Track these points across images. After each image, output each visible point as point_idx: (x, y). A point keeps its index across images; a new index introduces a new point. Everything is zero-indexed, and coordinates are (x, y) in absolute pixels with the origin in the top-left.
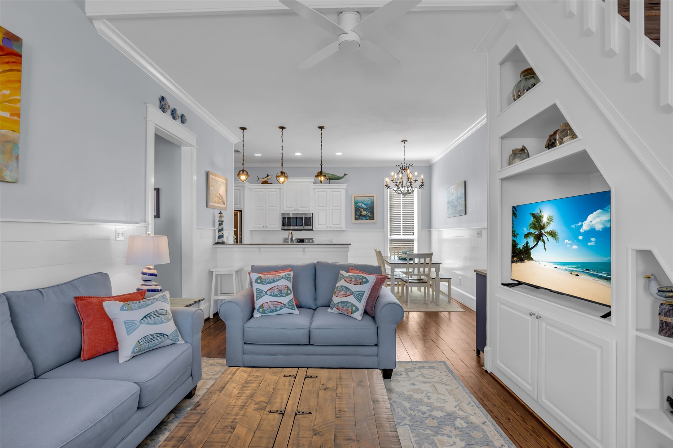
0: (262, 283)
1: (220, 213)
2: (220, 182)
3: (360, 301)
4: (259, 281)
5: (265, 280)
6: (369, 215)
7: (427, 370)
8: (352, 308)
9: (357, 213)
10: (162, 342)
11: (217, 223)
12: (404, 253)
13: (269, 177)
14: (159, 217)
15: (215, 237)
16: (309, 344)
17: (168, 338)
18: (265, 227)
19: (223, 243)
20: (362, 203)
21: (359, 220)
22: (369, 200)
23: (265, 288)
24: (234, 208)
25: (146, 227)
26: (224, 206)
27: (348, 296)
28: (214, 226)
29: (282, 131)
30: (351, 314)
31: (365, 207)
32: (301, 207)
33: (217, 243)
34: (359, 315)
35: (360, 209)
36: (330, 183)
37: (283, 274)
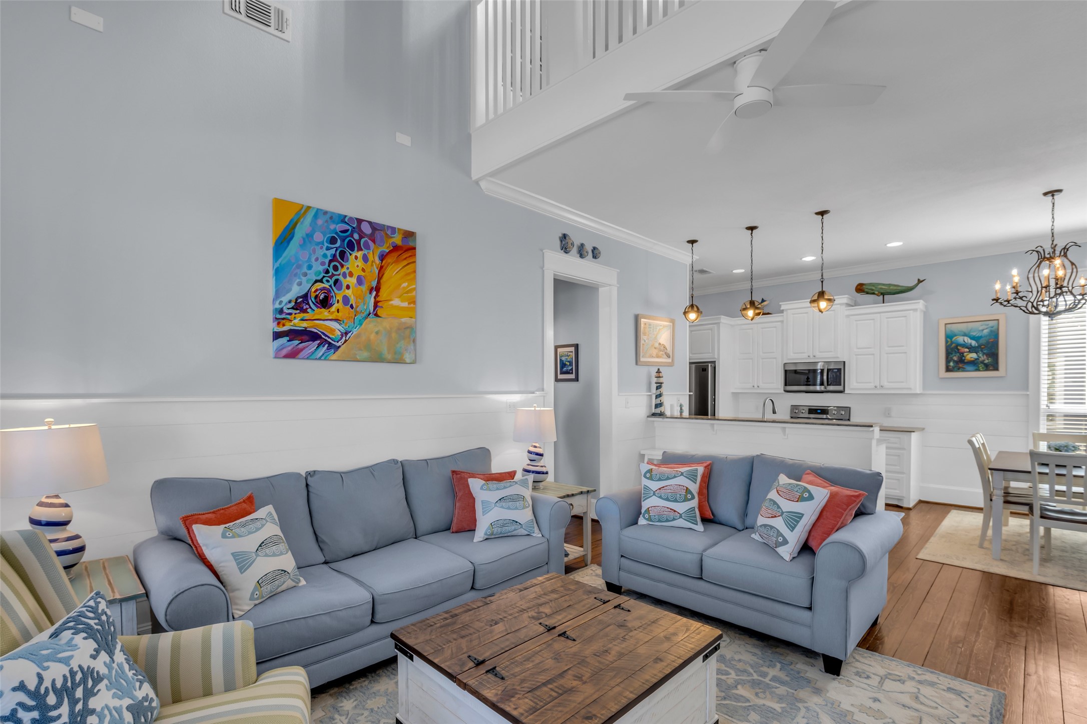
0: (651, 478)
1: (659, 372)
2: (661, 326)
3: (792, 528)
4: (648, 475)
5: (656, 475)
6: (984, 361)
7: (936, 692)
8: (777, 538)
9: (952, 358)
10: (515, 530)
11: (654, 386)
12: (1052, 449)
13: (765, 303)
14: (578, 381)
15: (651, 406)
16: (701, 578)
17: (522, 527)
18: (756, 387)
19: (661, 415)
20: (965, 335)
21: (957, 371)
22: (985, 327)
23: (654, 485)
24: (689, 359)
25: (544, 396)
26: (670, 360)
27: (775, 517)
28: (649, 390)
29: (752, 233)
30: (776, 548)
31: (974, 343)
32: (821, 352)
33: (654, 415)
34: (787, 552)
35: (959, 348)
36: (883, 303)
37: (684, 469)
